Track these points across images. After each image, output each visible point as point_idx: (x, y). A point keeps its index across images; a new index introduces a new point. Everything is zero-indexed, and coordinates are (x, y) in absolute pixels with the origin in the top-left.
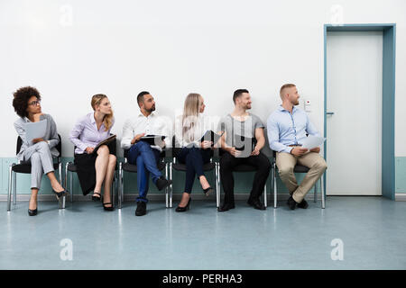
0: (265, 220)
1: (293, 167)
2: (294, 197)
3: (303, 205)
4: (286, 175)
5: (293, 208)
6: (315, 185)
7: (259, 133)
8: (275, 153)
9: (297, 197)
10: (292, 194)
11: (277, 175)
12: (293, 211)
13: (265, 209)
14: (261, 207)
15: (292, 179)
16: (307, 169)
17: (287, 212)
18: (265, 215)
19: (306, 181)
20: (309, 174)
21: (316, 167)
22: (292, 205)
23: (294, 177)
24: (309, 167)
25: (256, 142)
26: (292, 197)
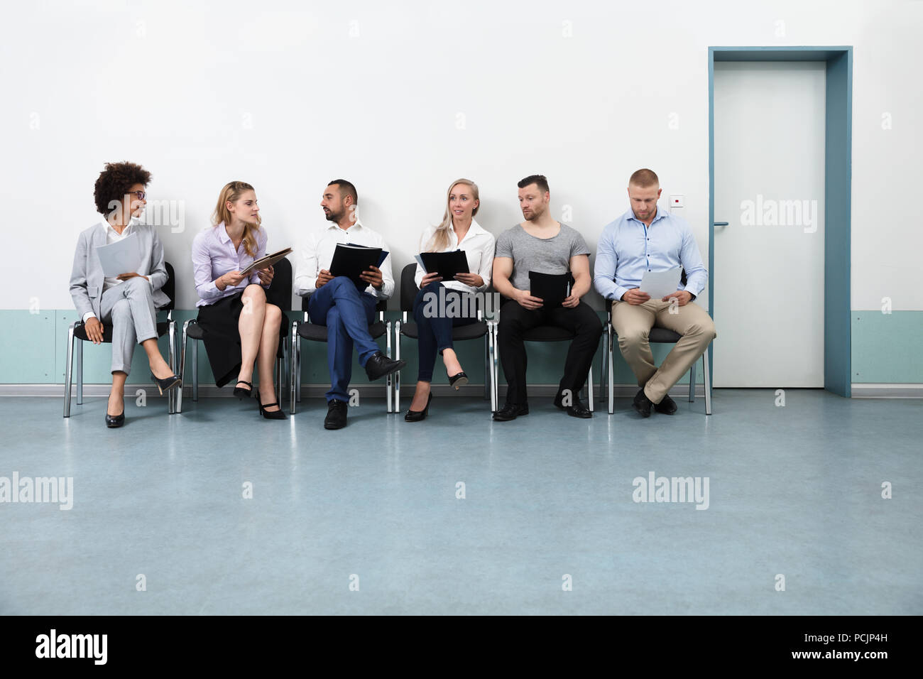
0: (590, 438)
1: (647, 330)
2: (647, 392)
3: (666, 406)
4: (635, 347)
5: (646, 415)
6: (691, 367)
7: (579, 265)
8: (609, 303)
9: (654, 391)
10: (643, 385)
11: (615, 346)
12: (646, 421)
13: (589, 415)
14: (582, 412)
15: (645, 355)
16: (675, 336)
17: (634, 421)
18: (590, 428)
19: (672, 360)
20: (680, 346)
21: (694, 332)
22: (643, 408)
23: (649, 351)
24: (679, 331)
25: (573, 282)
26: (642, 392)
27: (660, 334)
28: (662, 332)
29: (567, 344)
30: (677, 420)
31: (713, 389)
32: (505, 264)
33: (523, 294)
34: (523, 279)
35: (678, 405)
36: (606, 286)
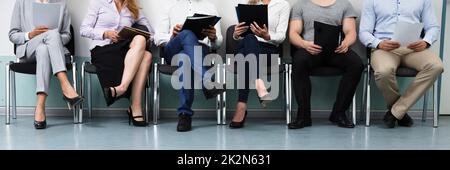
1: (395, 67)
2: (393, 111)
3: (406, 121)
4: (385, 79)
6: (424, 93)
7: (348, 25)
8: (369, 50)
9: (397, 111)
12: (392, 130)
13: (353, 126)
14: (348, 124)
16: (414, 72)
19: (412, 89)
21: (428, 68)
22: (390, 121)
23: (395, 82)
24: (418, 68)
25: (343, 37)
26: (390, 112)
27: (404, 71)
28: (405, 70)
32: (297, 25)
33: (308, 43)
36: (367, 38)
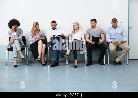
0: (104, 69)
2: (116, 60)
3: (120, 63)
5: (115, 64)
9: (117, 60)
10: (115, 59)
11: (109, 52)
12: (115, 66)
13: (104, 65)
14: (103, 64)
15: (115, 53)
17: (113, 66)
18: (104, 67)
19: (121, 54)
20: (122, 52)
21: (125, 49)
22: (115, 63)
23: (116, 52)
26: (115, 60)
29: (100, 51)
30: (121, 66)
31: (129, 60)
33: (91, 41)
34: (91, 39)
35: (122, 63)
36: (108, 40)
